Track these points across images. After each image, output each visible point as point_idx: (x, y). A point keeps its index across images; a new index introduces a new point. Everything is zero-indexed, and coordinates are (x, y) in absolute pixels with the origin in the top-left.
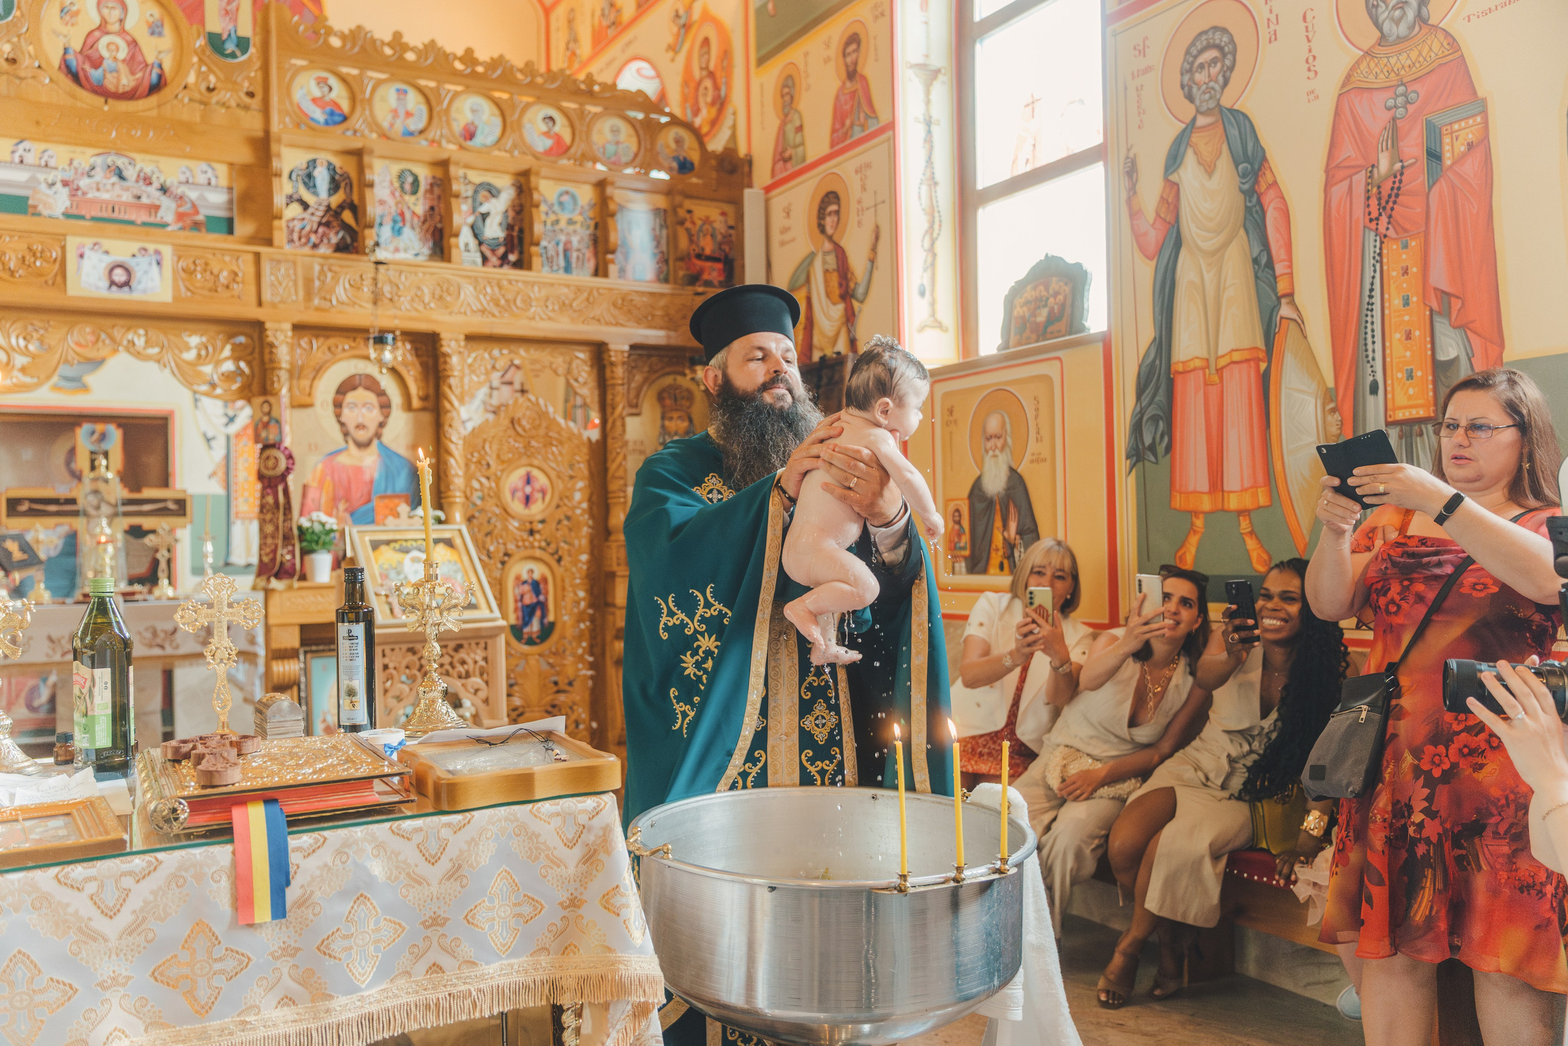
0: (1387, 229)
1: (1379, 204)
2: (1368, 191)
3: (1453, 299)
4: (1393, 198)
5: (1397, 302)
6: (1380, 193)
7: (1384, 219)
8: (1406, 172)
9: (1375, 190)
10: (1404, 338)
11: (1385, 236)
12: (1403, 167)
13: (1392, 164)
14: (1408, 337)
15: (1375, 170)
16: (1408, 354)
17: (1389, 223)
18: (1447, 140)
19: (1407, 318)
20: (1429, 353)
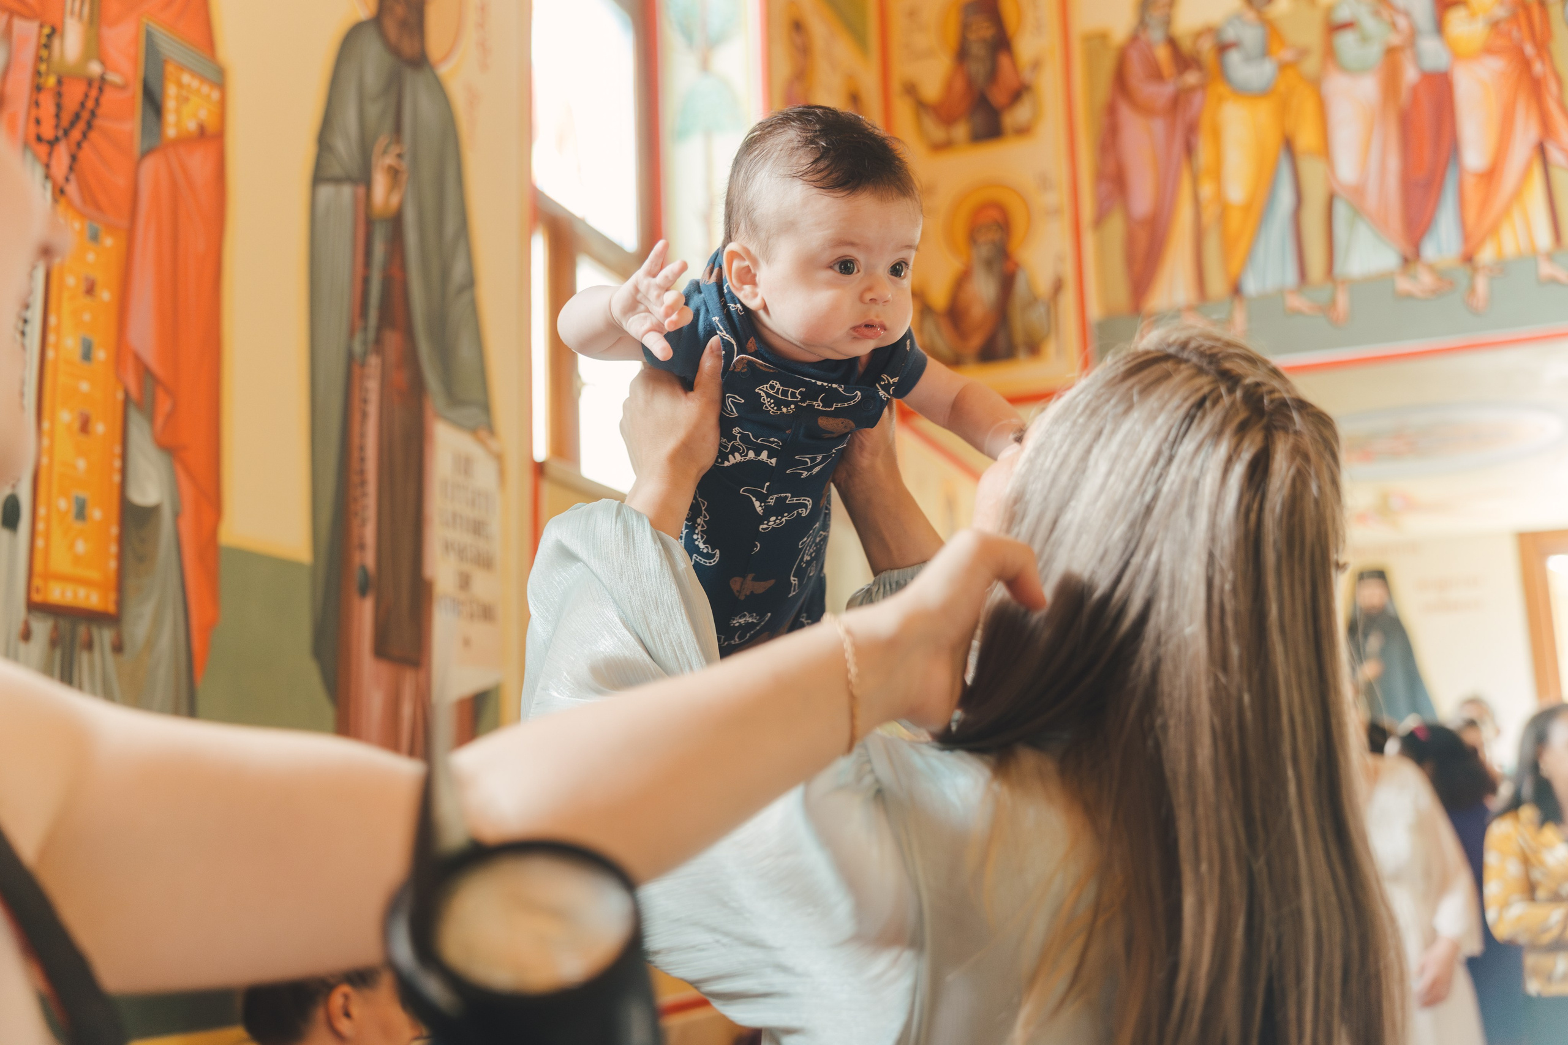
0: (67, 180)
1: (57, 116)
2: (37, 73)
3: (161, 395)
4: (81, 125)
5: (69, 343)
6: (59, 95)
7: (62, 154)
8: (109, 96)
9: (51, 81)
10: (76, 425)
11: (62, 192)
12: (102, 79)
13: (86, 57)
14: (85, 426)
15: (56, 43)
16: (81, 464)
17: (71, 169)
18: (171, 90)
19: (85, 387)
20: (117, 478)
